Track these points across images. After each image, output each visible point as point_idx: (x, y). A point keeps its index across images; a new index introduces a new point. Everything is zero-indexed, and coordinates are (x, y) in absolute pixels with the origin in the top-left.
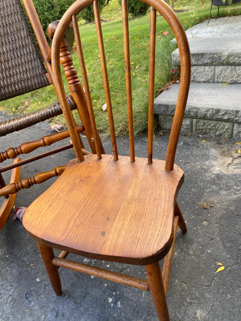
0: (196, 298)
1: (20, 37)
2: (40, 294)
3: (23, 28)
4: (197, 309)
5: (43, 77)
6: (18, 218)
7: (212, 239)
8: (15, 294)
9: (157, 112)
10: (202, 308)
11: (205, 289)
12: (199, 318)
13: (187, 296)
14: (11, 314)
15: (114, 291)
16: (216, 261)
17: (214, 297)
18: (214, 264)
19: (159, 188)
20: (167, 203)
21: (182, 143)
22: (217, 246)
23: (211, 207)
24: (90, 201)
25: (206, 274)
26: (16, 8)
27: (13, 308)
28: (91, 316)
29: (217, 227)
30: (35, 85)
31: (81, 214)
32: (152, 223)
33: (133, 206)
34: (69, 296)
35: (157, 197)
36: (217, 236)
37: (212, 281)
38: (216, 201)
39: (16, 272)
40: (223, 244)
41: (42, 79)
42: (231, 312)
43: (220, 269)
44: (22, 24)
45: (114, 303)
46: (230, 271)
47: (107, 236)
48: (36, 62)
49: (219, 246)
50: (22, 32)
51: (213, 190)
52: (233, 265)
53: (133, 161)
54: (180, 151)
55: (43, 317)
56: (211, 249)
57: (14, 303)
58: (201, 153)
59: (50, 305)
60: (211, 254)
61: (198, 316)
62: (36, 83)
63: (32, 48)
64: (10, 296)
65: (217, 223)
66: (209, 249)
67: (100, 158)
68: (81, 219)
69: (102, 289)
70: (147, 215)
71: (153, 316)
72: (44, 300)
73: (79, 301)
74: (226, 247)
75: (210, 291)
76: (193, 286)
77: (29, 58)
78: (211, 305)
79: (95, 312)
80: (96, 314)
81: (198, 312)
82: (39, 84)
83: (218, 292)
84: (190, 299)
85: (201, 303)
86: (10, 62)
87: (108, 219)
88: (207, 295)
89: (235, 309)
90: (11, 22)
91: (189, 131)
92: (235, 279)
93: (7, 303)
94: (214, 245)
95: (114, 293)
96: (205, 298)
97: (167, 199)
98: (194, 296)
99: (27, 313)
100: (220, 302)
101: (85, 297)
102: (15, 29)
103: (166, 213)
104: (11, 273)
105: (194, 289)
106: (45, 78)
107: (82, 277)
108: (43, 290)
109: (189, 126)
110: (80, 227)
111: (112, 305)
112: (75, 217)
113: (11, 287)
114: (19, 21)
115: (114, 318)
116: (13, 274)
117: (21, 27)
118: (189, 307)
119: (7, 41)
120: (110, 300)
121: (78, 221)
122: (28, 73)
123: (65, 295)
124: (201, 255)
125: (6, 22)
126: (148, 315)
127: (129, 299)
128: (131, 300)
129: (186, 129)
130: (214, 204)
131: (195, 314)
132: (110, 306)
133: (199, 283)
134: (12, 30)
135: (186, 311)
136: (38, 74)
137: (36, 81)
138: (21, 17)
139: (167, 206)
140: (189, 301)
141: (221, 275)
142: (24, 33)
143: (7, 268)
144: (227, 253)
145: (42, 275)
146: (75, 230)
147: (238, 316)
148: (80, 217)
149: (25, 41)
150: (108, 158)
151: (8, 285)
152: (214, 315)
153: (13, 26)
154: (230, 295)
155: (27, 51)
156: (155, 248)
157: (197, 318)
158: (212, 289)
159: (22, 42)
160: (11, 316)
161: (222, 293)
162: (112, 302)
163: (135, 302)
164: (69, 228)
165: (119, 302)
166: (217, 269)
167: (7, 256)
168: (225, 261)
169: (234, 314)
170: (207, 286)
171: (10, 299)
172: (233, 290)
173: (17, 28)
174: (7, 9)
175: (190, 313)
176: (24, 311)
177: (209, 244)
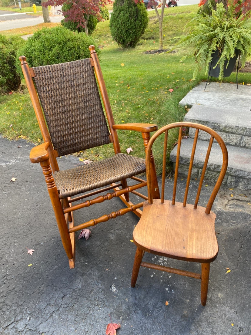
0: (217, 287)
1: (95, 109)
2: (120, 287)
3: (98, 104)
4: (218, 293)
5: (107, 137)
6: (83, 237)
7: (222, 254)
8: (103, 287)
9: (173, 160)
10: (221, 292)
11: (221, 282)
12: (220, 298)
13: (212, 286)
14: (105, 299)
15: (168, 284)
16: (225, 267)
17: (227, 287)
18: (225, 269)
19: (206, 224)
20: (212, 233)
21: (191, 185)
22: (225, 258)
23: (218, 234)
24: (169, 230)
25: (221, 274)
26: (95, 90)
27: (105, 295)
28: (157, 298)
29: (223, 247)
30: (101, 142)
31: (167, 237)
32: (208, 243)
33: (194, 234)
34: (140, 288)
35: (206, 229)
36: (224, 252)
37: (225, 278)
38: (221, 230)
39: (98, 274)
40: (229, 257)
41: (107, 139)
42: (236, 294)
43: (228, 272)
44: (97, 101)
45: (170, 291)
46: (234, 272)
47: (187, 249)
48: (104, 127)
49: (226, 258)
50: (96, 107)
51: (218, 223)
52: (235, 269)
53: (185, 206)
54: (191, 192)
55: (127, 299)
56: (222, 260)
57: (104, 292)
58: (206, 195)
59: (130, 293)
60: (222, 263)
61: (219, 296)
62: (102, 141)
63: (102, 118)
64: (100, 288)
65: (223, 244)
66: (220, 260)
67: (163, 202)
68: (169, 240)
69: (160, 283)
70: (204, 239)
71: (194, 297)
72: (124, 290)
73: (147, 290)
74: (230, 259)
75: (224, 283)
76: (214, 281)
77: (99, 124)
78: (226, 291)
79: (159, 296)
80: (160, 297)
81: (219, 294)
82: (103, 142)
83: (229, 284)
84: (213, 288)
85: (220, 290)
86: (86, 126)
87: (183, 240)
88: (223, 286)
89: (239, 293)
90: (90, 99)
91: (196, 176)
92: (237, 277)
93: (99, 292)
94: (223, 258)
95: (168, 285)
96: (222, 287)
97: (212, 230)
98: (215, 286)
99: (116, 298)
100: (230, 289)
101: (150, 288)
102: (92, 104)
103: (213, 238)
104: (95, 275)
105: (215, 282)
106: (109, 138)
107: (145, 277)
108: (121, 284)
109: (196, 173)
110: (170, 244)
111: (169, 292)
112: (165, 238)
113: (98, 283)
114: (95, 99)
115: (172, 299)
116: (96, 275)
117: (97, 103)
118: (214, 292)
119: (86, 112)
120: (167, 289)
121: (167, 241)
122: (97, 134)
123: (137, 287)
124: (216, 264)
125: (87, 99)
126: (191, 297)
127: (178, 289)
128: (180, 289)
129: (193, 175)
130: (220, 232)
131: (218, 295)
132: (168, 293)
133: (217, 279)
134: (90, 105)
135: (212, 294)
136: (104, 135)
137: (102, 140)
138: (97, 97)
139: (212, 234)
140: (213, 289)
141: (229, 275)
142: (97, 107)
143: (90, 271)
144: (231, 263)
145: (117, 275)
146: (168, 245)
147: (240, 296)
148: (167, 238)
149: (98, 112)
150: (168, 203)
151: (95, 282)
152: (227, 296)
153: (91, 102)
154: (235, 285)
155: (98, 119)
156: (212, 255)
157: (219, 298)
158: (225, 283)
159: (96, 113)
160: (105, 300)
161: (231, 285)
162: (168, 290)
163: (182, 290)
164: (164, 244)
165: (172, 290)
166: (227, 272)
167: (87, 264)
168: (230, 267)
169: (238, 295)
170: (222, 281)
171: (100, 290)
172: (237, 283)
173: (93, 103)
174: (88, 90)
175: (215, 295)
176: (113, 297)
177: (220, 257)
